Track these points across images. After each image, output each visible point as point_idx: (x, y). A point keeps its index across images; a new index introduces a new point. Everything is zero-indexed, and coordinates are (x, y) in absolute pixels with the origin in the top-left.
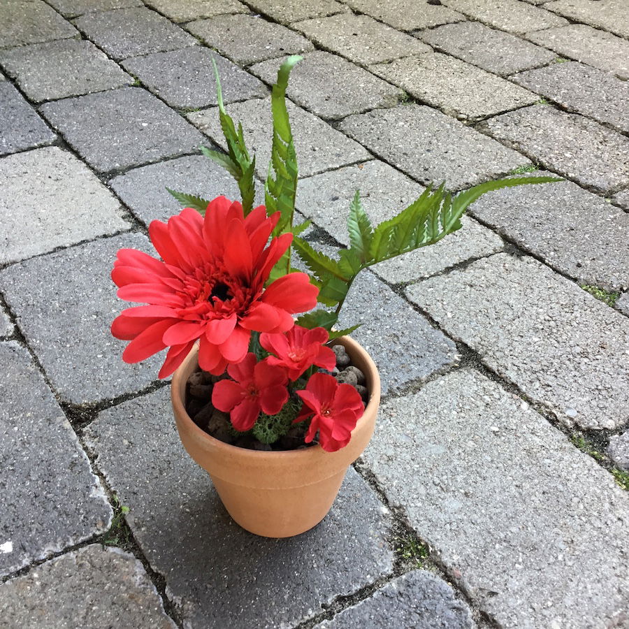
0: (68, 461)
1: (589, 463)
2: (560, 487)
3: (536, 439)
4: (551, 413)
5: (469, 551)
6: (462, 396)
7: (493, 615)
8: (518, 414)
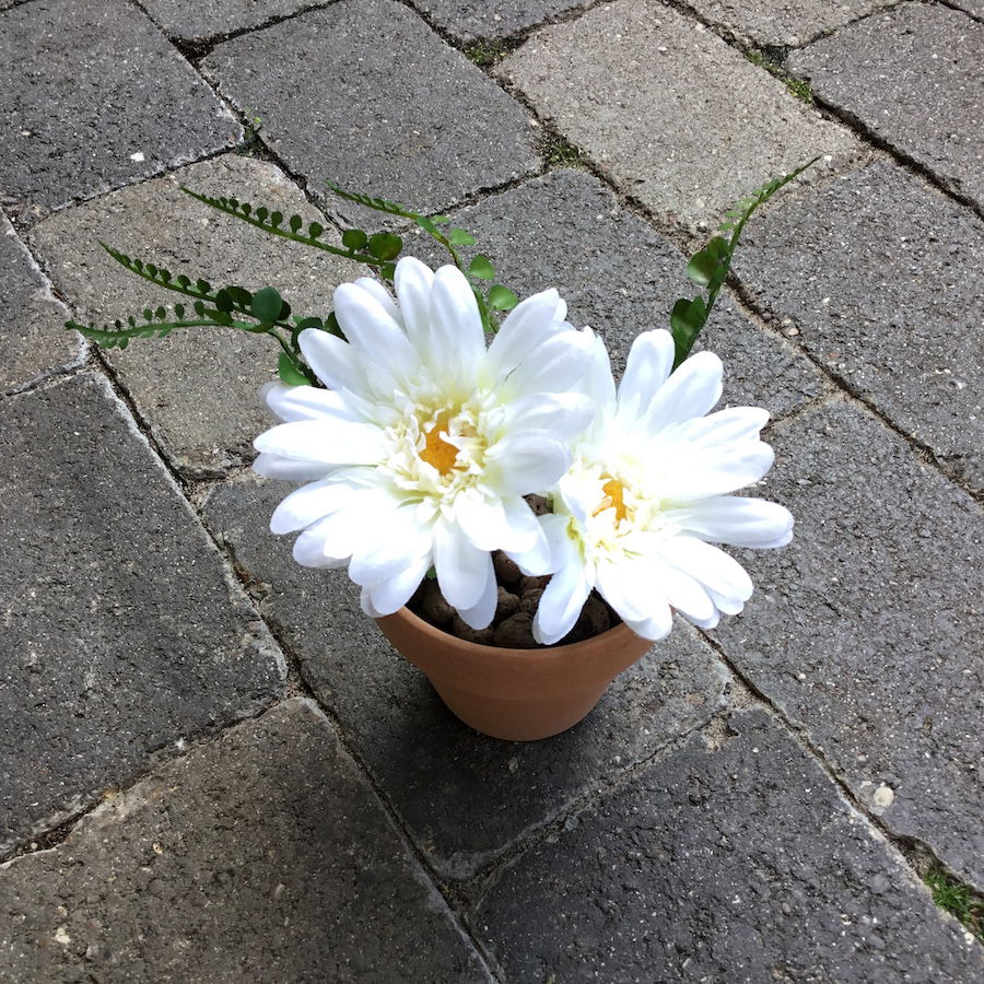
0: (188, 88)
1: (761, 75)
2: (726, 96)
3: (708, 56)
4: (729, 33)
5: (620, 150)
6: (629, 20)
7: (637, 197)
8: (691, 34)
